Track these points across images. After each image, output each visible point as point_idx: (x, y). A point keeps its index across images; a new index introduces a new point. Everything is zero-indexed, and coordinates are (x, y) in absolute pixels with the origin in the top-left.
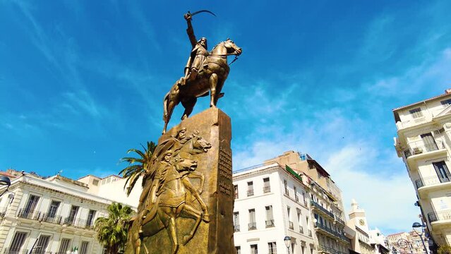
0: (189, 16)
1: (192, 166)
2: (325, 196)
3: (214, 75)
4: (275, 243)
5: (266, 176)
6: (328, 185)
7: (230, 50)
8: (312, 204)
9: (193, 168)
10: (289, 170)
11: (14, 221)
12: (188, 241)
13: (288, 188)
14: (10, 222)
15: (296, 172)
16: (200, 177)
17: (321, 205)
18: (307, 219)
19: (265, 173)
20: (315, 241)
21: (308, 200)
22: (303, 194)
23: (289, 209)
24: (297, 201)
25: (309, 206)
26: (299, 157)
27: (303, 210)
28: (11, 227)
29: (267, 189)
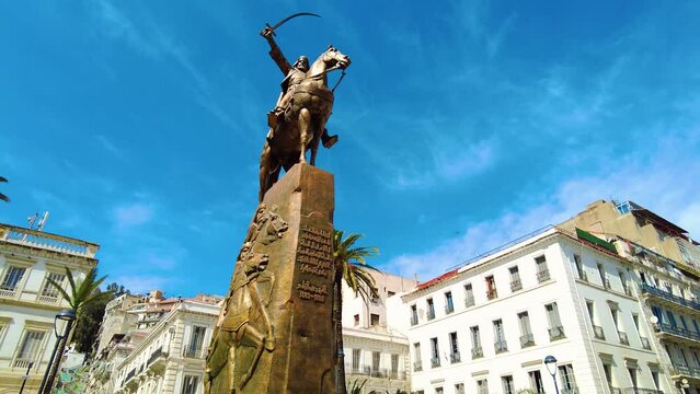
0: (267, 30)
1: (261, 264)
2: (674, 273)
3: (304, 111)
4: (570, 366)
5: (538, 253)
6: (682, 251)
7: (330, 64)
8: (644, 289)
9: (262, 267)
10: (584, 237)
11: (179, 362)
12: (245, 384)
13: (584, 268)
14: (176, 364)
15: (603, 238)
16: (268, 280)
17: (666, 290)
18: (635, 318)
19: (537, 248)
20: (661, 356)
21: (634, 286)
22: (621, 274)
23: (590, 305)
24: (606, 287)
25: (636, 293)
26: (615, 209)
27: (623, 303)
28: (178, 370)
29: (544, 276)
